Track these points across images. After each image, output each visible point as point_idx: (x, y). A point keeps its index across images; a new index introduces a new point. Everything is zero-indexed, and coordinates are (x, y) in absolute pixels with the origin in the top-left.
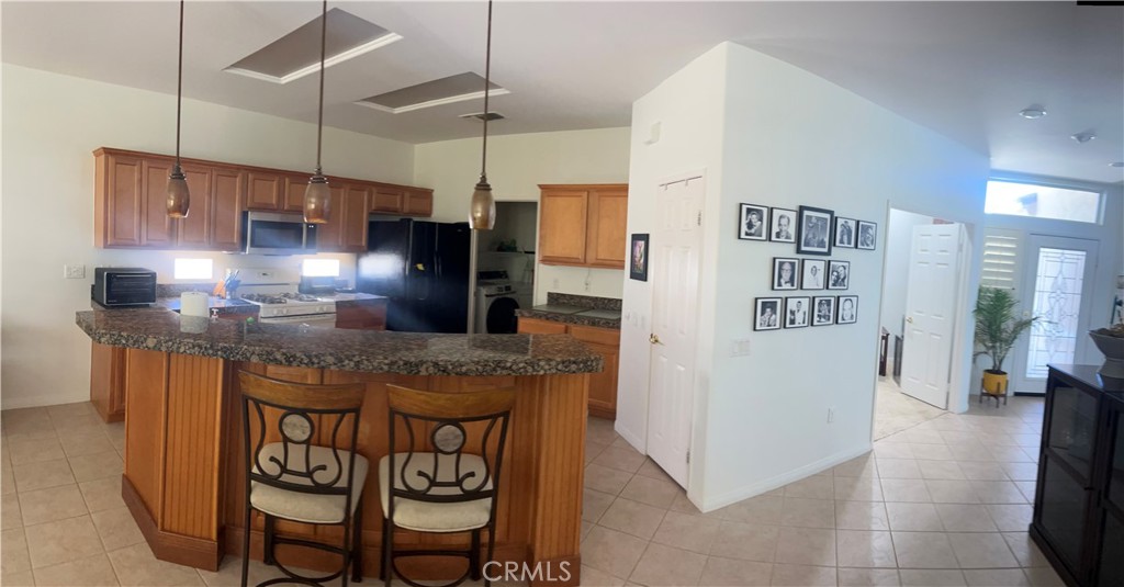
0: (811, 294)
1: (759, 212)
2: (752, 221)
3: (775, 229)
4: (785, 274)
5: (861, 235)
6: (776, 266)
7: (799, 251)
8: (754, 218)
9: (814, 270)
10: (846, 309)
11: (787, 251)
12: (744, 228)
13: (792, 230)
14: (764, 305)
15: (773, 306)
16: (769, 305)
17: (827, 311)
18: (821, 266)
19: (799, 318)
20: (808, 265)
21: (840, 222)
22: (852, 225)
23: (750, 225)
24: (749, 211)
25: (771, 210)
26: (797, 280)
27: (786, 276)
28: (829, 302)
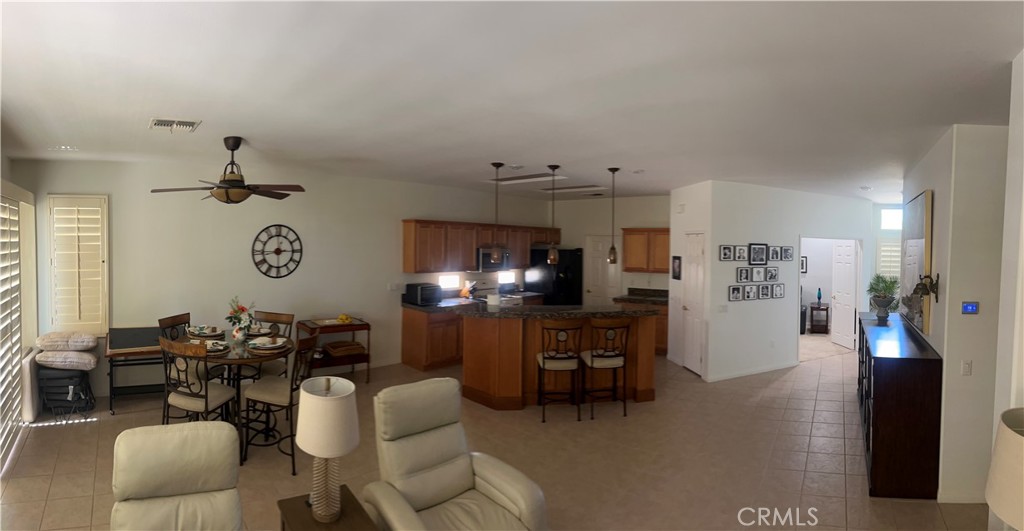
0: (758, 284)
1: (729, 249)
2: (726, 252)
3: (737, 255)
4: (745, 275)
5: (784, 254)
6: (739, 272)
7: (750, 264)
8: (727, 251)
9: (759, 272)
10: (777, 290)
11: (745, 264)
12: (722, 256)
13: (746, 255)
14: (734, 289)
15: (738, 289)
16: (736, 290)
17: (766, 292)
18: (762, 270)
19: (751, 295)
20: (755, 270)
21: (771, 249)
22: (778, 249)
23: (725, 254)
24: (725, 248)
25: (735, 247)
26: (749, 276)
27: (744, 276)
28: (767, 288)
